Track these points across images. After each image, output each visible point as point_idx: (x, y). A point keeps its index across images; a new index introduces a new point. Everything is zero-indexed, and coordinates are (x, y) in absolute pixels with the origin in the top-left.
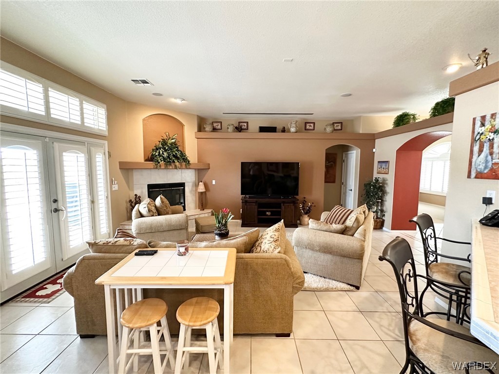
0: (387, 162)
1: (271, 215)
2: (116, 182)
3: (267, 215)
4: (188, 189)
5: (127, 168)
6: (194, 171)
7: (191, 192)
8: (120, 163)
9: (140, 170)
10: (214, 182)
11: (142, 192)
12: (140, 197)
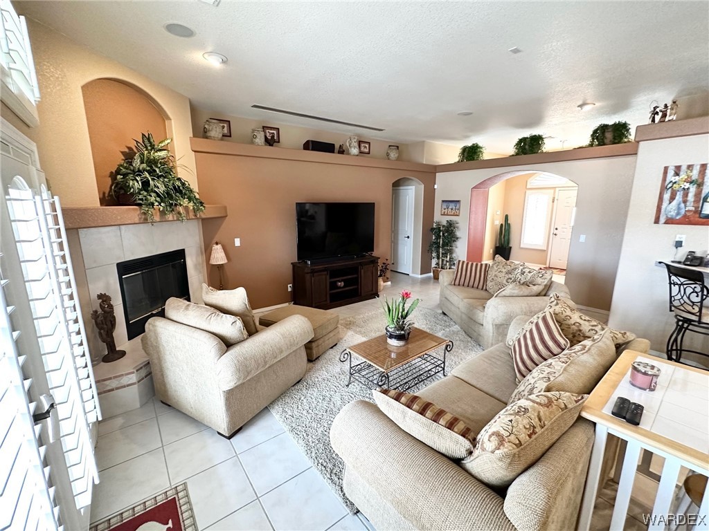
0: (459, 201)
1: (344, 287)
3: (340, 288)
4: (190, 262)
6: (196, 223)
7: (196, 266)
9: (95, 230)
10: (237, 242)
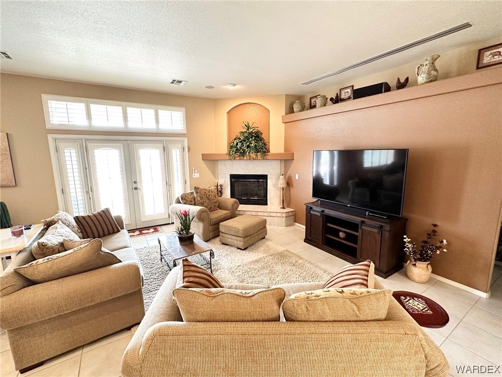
2: (196, 171)
5: (210, 160)
6: (279, 162)
8: (203, 155)
9: (223, 161)
10: (297, 176)
11: (225, 181)
12: (221, 186)
